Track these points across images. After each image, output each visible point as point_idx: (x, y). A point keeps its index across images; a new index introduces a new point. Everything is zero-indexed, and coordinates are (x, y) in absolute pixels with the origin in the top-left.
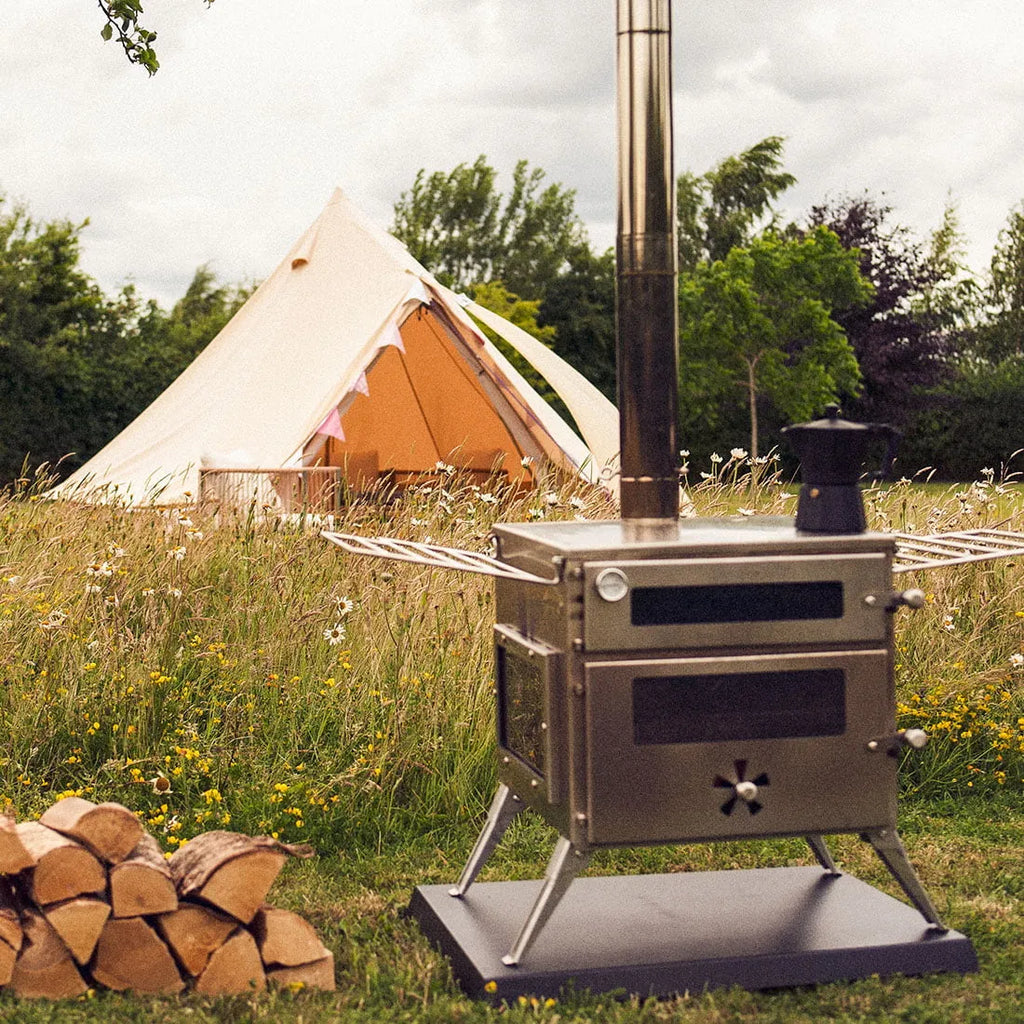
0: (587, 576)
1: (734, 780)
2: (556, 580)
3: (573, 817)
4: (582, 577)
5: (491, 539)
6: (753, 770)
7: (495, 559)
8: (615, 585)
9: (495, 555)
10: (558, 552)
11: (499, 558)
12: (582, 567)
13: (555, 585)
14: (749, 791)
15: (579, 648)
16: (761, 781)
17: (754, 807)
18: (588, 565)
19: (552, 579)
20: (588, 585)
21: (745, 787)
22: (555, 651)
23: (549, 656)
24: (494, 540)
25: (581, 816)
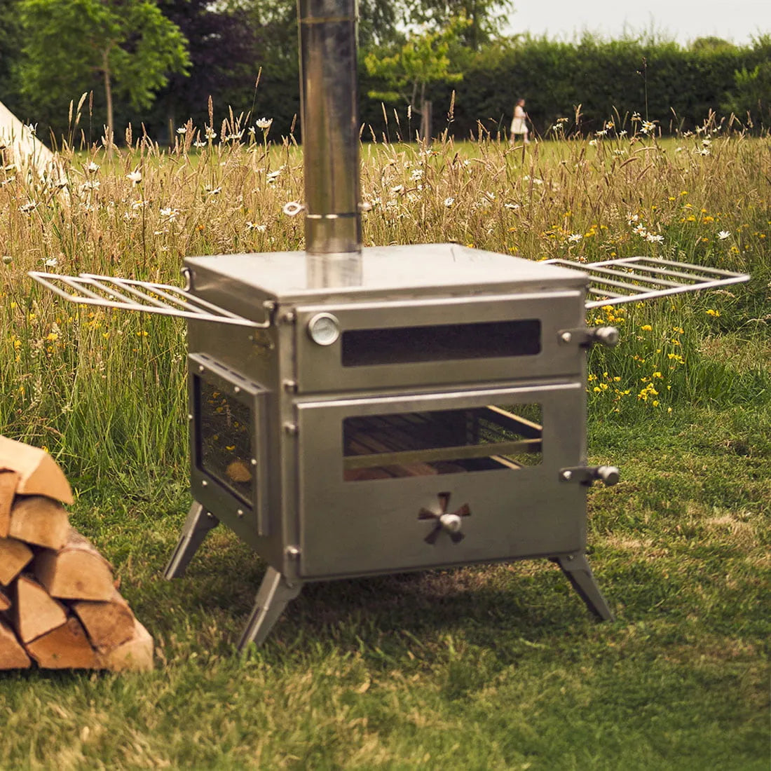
0: (299, 320)
1: (438, 512)
2: (267, 324)
3: (286, 551)
4: (294, 322)
5: (184, 272)
6: (455, 502)
7: (187, 292)
8: (325, 329)
9: (187, 288)
10: (270, 297)
11: (192, 291)
12: (294, 312)
13: (266, 328)
14: (455, 523)
15: (292, 390)
16: (464, 512)
17: (457, 537)
18: (301, 309)
19: (263, 322)
20: (300, 329)
21: (448, 519)
22: (264, 390)
23: (259, 395)
24: (187, 274)
25: (294, 551)
